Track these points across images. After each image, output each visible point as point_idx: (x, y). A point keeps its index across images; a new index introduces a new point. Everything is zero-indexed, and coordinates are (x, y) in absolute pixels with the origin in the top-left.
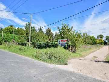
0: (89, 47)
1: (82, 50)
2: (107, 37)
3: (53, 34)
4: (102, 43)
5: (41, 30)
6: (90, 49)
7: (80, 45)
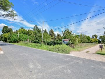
0: (85, 45)
1: (79, 47)
2: (101, 36)
3: (55, 34)
4: (96, 42)
5: (45, 31)
6: (86, 46)
7: (78, 43)
